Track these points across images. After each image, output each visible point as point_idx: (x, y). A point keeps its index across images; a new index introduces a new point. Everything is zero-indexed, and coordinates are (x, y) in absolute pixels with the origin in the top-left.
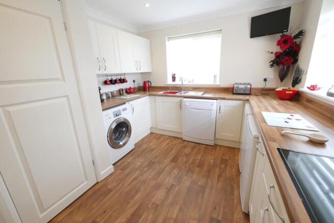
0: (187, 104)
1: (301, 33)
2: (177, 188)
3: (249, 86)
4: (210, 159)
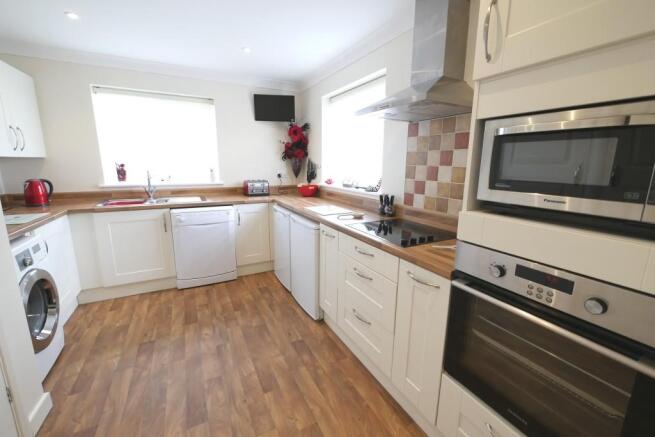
0: (183, 219)
1: (306, 127)
2: (228, 346)
3: (266, 185)
4: (245, 295)
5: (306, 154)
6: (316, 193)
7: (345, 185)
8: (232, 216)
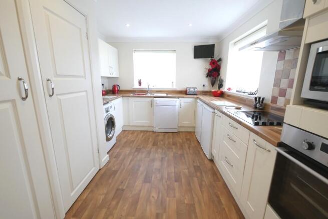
0: (158, 102)
1: (220, 60)
2: (166, 158)
3: (196, 90)
4: (179, 140)
5: (219, 74)
6: (221, 95)
7: (237, 91)
8: (178, 103)
